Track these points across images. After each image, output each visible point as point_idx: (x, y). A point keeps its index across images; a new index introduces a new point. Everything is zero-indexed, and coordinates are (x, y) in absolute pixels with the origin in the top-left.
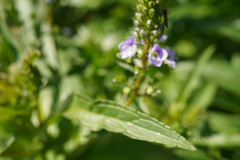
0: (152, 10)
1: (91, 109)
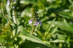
1: (24, 35)
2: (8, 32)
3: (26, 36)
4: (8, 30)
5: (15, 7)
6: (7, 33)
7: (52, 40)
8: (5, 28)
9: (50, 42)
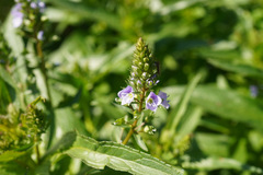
0: (147, 65)
2: (21, 138)
3: (105, 151)
4: (24, 129)
5: (44, 35)
6: (19, 144)
7: (191, 161)
8: (8, 120)
9: (186, 169)
